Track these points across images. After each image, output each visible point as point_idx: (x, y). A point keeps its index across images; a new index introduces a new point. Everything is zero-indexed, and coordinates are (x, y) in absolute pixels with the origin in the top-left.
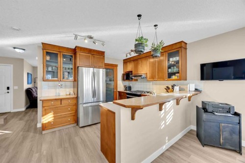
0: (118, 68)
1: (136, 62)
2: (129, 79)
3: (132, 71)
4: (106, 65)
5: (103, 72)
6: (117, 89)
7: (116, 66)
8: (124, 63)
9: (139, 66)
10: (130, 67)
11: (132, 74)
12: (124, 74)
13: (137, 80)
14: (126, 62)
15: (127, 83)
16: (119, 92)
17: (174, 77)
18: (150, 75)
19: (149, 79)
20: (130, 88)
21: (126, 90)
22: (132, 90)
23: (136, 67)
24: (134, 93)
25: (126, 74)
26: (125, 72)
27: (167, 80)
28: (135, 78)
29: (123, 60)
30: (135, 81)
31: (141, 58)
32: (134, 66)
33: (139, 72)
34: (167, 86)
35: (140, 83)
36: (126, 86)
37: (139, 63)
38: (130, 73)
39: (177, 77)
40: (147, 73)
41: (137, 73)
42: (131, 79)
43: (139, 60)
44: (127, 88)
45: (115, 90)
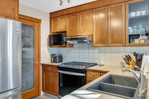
0: (42, 25)
1: (72, 17)
2: (61, 44)
3: (65, 32)
4: (22, 18)
7: (39, 21)
8: (51, 18)
9: (79, 24)
10: (62, 25)
11: (66, 36)
12: (50, 36)
13: (72, 46)
14: (54, 16)
15: (56, 50)
17: (137, 41)
18: (98, 37)
19: (97, 43)
20: (61, 58)
21: (55, 61)
22: (65, 61)
23: (73, 24)
25: (54, 35)
26: (53, 33)
27: (128, 46)
28: (72, 42)
29: (50, 13)
30: (70, 47)
31: (82, 10)
32: (70, 23)
33: (78, 32)
34: (127, 55)
35: (77, 51)
36: (55, 54)
37: (79, 19)
38: (64, 34)
39: (144, 41)
40: (92, 35)
41: (75, 34)
42: (64, 43)
43: (78, 14)
44: (56, 57)
45: (37, 63)
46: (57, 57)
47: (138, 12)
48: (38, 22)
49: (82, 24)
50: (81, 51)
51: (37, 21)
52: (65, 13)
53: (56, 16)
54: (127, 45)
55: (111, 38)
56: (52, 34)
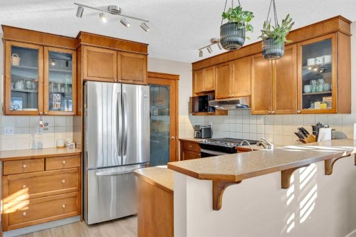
0: (180, 82)
1: (223, 69)
2: (206, 111)
3: (213, 92)
4: (152, 76)
5: (144, 92)
6: (176, 134)
7: (176, 78)
8: (194, 71)
9: (232, 79)
10: (209, 81)
11: (214, 99)
12: (193, 99)
13: (225, 113)
14: (199, 68)
15: (202, 120)
16: (183, 142)
17: (317, 105)
18: (259, 100)
19: (256, 109)
20: (208, 132)
21: (199, 136)
22: (214, 137)
23: (224, 81)
24: (218, 144)
25: (200, 97)
26: (197, 93)
27: (300, 113)
28: (222, 108)
29: (193, 64)
30: (221, 114)
31: (236, 58)
32: (219, 78)
33: (230, 92)
34: (301, 127)
35: (233, 121)
36: (199, 126)
37: (232, 71)
38: (210, 96)
39: (326, 105)
40: (250, 96)
41: (226, 96)
42: (211, 109)
43: (230, 63)
44: (201, 131)
45: (173, 137)
46: (203, 130)
47: (317, 58)
48: (175, 80)
49: (236, 79)
50: (239, 121)
51: (173, 77)
52: (213, 63)
53: (200, 67)
54: (299, 111)
55: (277, 101)
56: (196, 95)
